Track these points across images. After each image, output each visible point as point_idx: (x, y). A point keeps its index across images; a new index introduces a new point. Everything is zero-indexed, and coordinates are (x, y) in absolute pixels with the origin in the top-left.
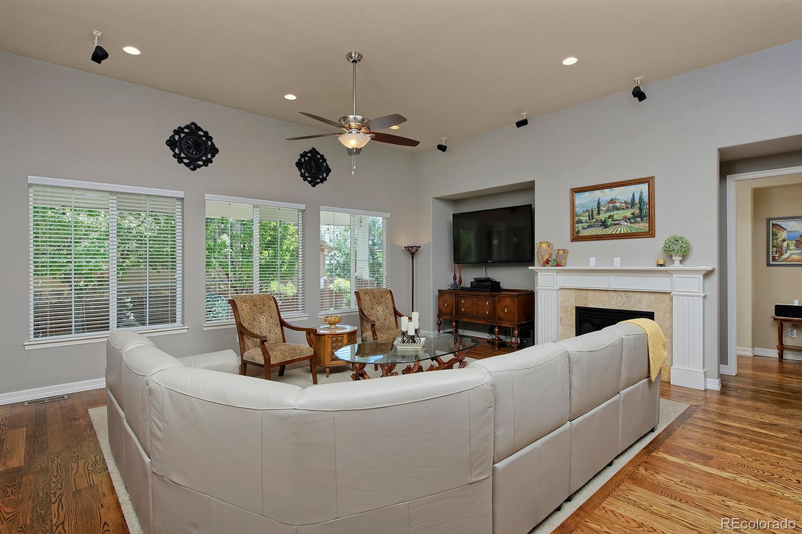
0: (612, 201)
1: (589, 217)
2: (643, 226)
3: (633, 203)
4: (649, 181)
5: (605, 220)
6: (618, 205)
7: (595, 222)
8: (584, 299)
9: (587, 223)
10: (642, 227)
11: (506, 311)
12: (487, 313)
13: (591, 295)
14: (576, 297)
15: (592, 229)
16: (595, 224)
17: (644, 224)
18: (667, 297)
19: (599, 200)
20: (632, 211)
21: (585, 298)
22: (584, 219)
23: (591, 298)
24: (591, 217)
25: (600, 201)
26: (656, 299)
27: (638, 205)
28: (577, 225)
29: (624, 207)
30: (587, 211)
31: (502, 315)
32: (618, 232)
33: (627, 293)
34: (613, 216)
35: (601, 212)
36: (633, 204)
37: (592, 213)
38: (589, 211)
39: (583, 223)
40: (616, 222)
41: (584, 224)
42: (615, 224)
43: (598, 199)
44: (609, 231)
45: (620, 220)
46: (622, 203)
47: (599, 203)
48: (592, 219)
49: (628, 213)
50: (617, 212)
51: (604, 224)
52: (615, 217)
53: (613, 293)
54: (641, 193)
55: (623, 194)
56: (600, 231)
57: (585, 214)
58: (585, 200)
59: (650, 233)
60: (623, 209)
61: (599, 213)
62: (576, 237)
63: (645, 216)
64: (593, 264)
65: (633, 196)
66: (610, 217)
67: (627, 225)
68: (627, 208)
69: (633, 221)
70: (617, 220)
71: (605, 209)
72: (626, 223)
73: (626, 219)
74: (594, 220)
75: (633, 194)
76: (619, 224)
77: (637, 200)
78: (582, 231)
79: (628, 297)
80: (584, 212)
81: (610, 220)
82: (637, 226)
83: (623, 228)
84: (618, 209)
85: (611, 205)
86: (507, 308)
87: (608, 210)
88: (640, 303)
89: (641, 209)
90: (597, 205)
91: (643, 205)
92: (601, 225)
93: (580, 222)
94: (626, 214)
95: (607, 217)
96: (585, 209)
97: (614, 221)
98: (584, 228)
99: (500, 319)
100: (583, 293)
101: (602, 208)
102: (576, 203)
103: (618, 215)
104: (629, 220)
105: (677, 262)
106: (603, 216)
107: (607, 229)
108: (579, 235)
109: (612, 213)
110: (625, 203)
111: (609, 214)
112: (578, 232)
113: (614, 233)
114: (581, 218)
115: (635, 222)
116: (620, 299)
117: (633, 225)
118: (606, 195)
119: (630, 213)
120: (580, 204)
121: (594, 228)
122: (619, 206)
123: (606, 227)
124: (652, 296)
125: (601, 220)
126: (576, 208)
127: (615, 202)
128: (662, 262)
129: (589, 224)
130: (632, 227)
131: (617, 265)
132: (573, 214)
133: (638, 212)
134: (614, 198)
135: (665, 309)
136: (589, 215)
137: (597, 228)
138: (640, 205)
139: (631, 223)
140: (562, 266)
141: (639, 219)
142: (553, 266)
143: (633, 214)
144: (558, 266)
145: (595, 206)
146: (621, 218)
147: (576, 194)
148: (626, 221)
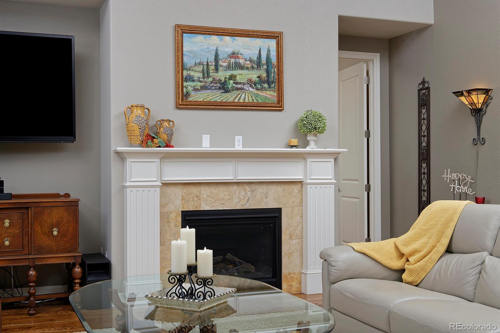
0: (234, 55)
1: (203, 74)
2: (270, 95)
3: (260, 62)
4: (277, 36)
5: (225, 81)
6: (241, 61)
7: (212, 82)
8: (195, 199)
9: (200, 82)
10: (270, 97)
11: (55, 233)
12: (7, 243)
13: (205, 191)
14: (183, 196)
15: (208, 91)
16: (211, 85)
17: (272, 93)
18: (295, 189)
19: (217, 50)
20: (258, 73)
21: (197, 196)
22: (197, 75)
23: (205, 196)
24: (206, 74)
25: (219, 52)
26: (284, 191)
27: (265, 67)
28: (185, 84)
29: (249, 66)
30: (200, 64)
31: (45, 241)
32: (241, 101)
33: (252, 185)
34: (236, 76)
35: (220, 68)
36: (259, 64)
37: (208, 68)
38: (203, 65)
39: (194, 81)
40: (239, 86)
41: (195, 83)
42: (238, 89)
43: (216, 48)
44: (230, 97)
45: (244, 84)
46: (246, 61)
47: (217, 56)
48: (208, 76)
49: (254, 75)
50: (240, 72)
51: (223, 87)
52: (238, 79)
53: (235, 188)
54: (269, 51)
56: (216, 96)
57: (196, 68)
59: (278, 106)
60: (247, 68)
61: (217, 70)
62: (184, 103)
63: (273, 82)
64: (206, 145)
65: (260, 53)
66: (232, 77)
67: (252, 92)
68: (253, 68)
69: (259, 86)
70: (240, 83)
71: (225, 64)
72: (251, 89)
73: (250, 82)
74: (211, 79)
75: (260, 51)
76: (243, 89)
77: (264, 60)
78: (192, 93)
79: (253, 191)
80: (195, 65)
81: (232, 82)
82: (263, 94)
83: (246, 97)
84: (242, 68)
85: (233, 60)
86: (56, 227)
87: (229, 67)
88: (266, 198)
89: (268, 72)
90: (214, 57)
91: (270, 67)
92: (220, 88)
93: (190, 79)
94: (251, 76)
95: (228, 77)
96: (198, 61)
97: (237, 83)
98: (195, 90)
99: (41, 250)
100: (195, 190)
101: (221, 63)
102: (184, 49)
103: (242, 76)
104: (255, 85)
105: (312, 144)
106: (222, 75)
107: (227, 94)
108: (190, 99)
109: (235, 72)
110: (251, 60)
111: (229, 73)
112: (188, 94)
113: (236, 100)
114: (192, 73)
115: (262, 89)
116: (243, 194)
117: (259, 92)
119: (256, 76)
120: (190, 52)
121: (210, 91)
122: (242, 64)
123: (227, 91)
124: (280, 189)
125: (220, 80)
126: (185, 58)
127: (238, 58)
128: (295, 142)
129: (202, 84)
130: (257, 95)
131: (239, 147)
132: (180, 65)
133: (264, 75)
134: (236, 51)
135: (294, 202)
136: (203, 70)
137: (214, 91)
138: (268, 67)
139: (257, 89)
140: (173, 147)
141: (266, 85)
142: (160, 147)
143: (259, 77)
144: (168, 146)
145: (212, 58)
146: (245, 81)
147: (184, 34)
148: (251, 86)
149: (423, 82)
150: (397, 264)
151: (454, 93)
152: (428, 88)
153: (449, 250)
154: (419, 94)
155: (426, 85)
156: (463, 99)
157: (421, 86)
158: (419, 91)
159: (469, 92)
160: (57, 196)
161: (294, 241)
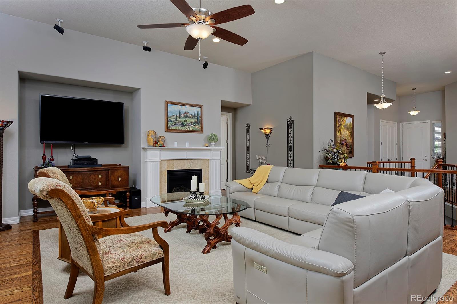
0: (186, 113)
2: (198, 128)
3: (195, 116)
4: (201, 106)
6: (188, 115)
7: (178, 123)
8: (172, 166)
9: (174, 122)
11: (120, 180)
12: (100, 184)
13: (175, 163)
14: (167, 165)
15: (176, 126)
16: (178, 124)
17: (199, 127)
18: (207, 161)
20: (194, 120)
21: (172, 165)
22: (173, 120)
23: (175, 165)
24: (176, 119)
25: (181, 112)
26: (203, 162)
27: (197, 117)
28: (168, 123)
29: (191, 117)
30: (174, 116)
31: (116, 183)
32: (188, 130)
33: (192, 160)
34: (186, 120)
35: (181, 118)
37: (177, 117)
38: (175, 116)
39: (171, 122)
40: (188, 124)
41: (172, 123)
42: (187, 125)
43: (179, 110)
44: (184, 128)
45: (189, 123)
46: (190, 115)
47: (180, 113)
48: (177, 120)
49: (193, 120)
50: (188, 119)
51: (182, 125)
52: (187, 122)
53: (186, 161)
54: (198, 112)
55: (191, 110)
56: (179, 128)
57: (172, 117)
58: (172, 109)
59: (201, 132)
60: (191, 118)
61: (180, 118)
62: (168, 130)
63: (199, 123)
64: (176, 145)
65: (195, 113)
66: (185, 121)
67: (192, 126)
68: (192, 118)
70: (188, 123)
71: (183, 116)
73: (192, 123)
74: (178, 121)
75: (195, 112)
76: (189, 125)
78: (171, 126)
79: (192, 163)
81: (185, 122)
82: (196, 127)
83: (190, 128)
84: (189, 118)
85: (185, 115)
86: (120, 177)
87: (184, 117)
88: (197, 165)
90: (179, 113)
91: (198, 118)
92: (181, 125)
93: (170, 121)
94: (192, 121)
95: (184, 121)
96: (173, 115)
97: (187, 123)
98: (172, 125)
100: (171, 162)
101: (181, 115)
102: (168, 110)
103: (189, 120)
105: (213, 145)
106: (182, 120)
107: (183, 127)
108: (170, 129)
109: (186, 119)
110: (192, 115)
111: (184, 119)
112: (169, 127)
113: (187, 129)
114: (171, 119)
115: (196, 125)
116: (189, 164)
118: (184, 109)
119: (193, 121)
120: (170, 111)
121: (178, 126)
124: (201, 161)
125: (181, 122)
126: (168, 113)
127: (187, 114)
128: (207, 145)
129: (175, 123)
130: (194, 128)
131: (187, 147)
132: (167, 116)
133: (197, 120)
134: (187, 111)
135: (206, 166)
136: (175, 118)
137: (179, 126)
138: (198, 117)
139: (194, 125)
140: (165, 146)
141: (197, 124)
142: (160, 146)
143: (194, 121)
144: (163, 146)
145: (178, 114)
146: (190, 122)
147: (168, 104)
148: (192, 124)
149: (248, 124)
150: (251, 187)
151: (260, 129)
152: (250, 126)
153: (267, 182)
154: (246, 128)
155: (249, 125)
156: (263, 131)
157: (247, 126)
158: (246, 127)
159: (265, 129)
160: (116, 165)
161: (206, 181)
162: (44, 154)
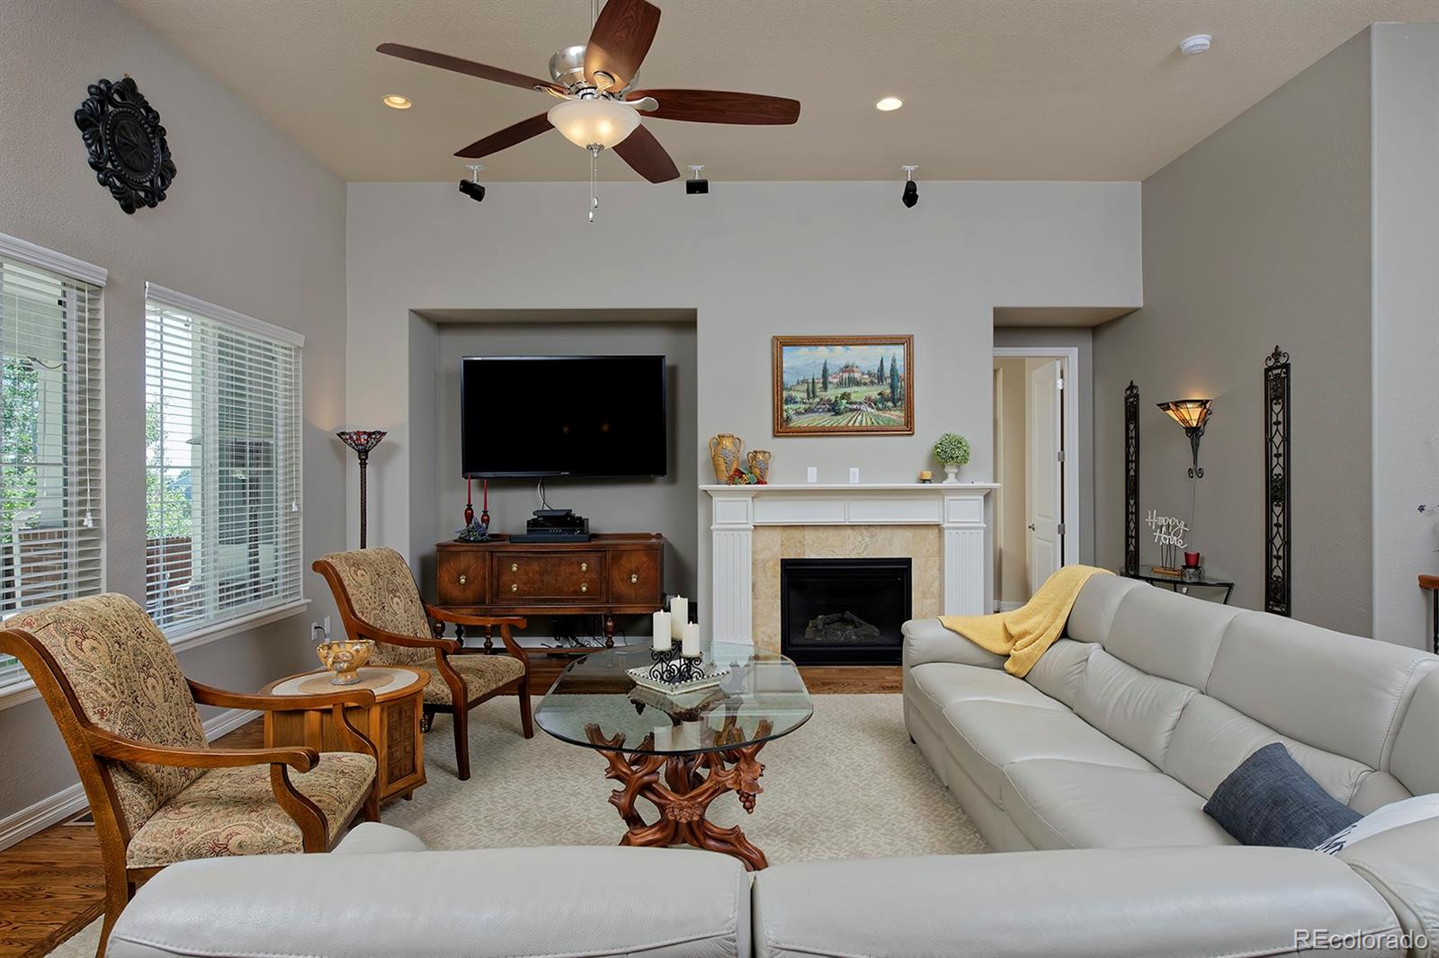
0: (847, 368)
1: (808, 394)
2: (895, 416)
3: (881, 376)
4: (906, 341)
5: (836, 401)
6: (857, 375)
7: (819, 403)
8: (798, 545)
9: (805, 403)
10: (895, 418)
11: (634, 580)
12: (584, 589)
13: (810, 536)
14: (782, 541)
15: (813, 415)
16: (818, 407)
17: (898, 413)
18: (933, 534)
19: (825, 363)
20: (880, 389)
21: (800, 542)
22: (800, 395)
23: (810, 542)
24: (811, 393)
25: (828, 367)
26: (914, 536)
27: (889, 381)
28: (785, 407)
29: (867, 381)
30: (804, 382)
31: (623, 589)
32: (857, 424)
33: (871, 529)
34: (850, 394)
35: (830, 386)
36: (881, 378)
37: (813, 386)
38: (808, 383)
39: (796, 402)
40: (855, 407)
41: (798, 406)
42: (852, 410)
43: (824, 362)
44: (842, 421)
45: (860, 403)
46: (863, 374)
47: (825, 371)
48: (814, 396)
49: (873, 392)
50: (856, 388)
51: (834, 409)
52: (853, 398)
53: (849, 532)
54: (894, 360)
55: (866, 359)
56: (825, 420)
57: (799, 387)
58: (799, 362)
60: (865, 384)
61: (825, 388)
62: (782, 428)
63: (899, 399)
64: (812, 480)
65: (882, 364)
66: (844, 396)
67: (872, 413)
68: (872, 383)
69: (880, 406)
70: (856, 403)
71: (835, 381)
72: (870, 410)
73: (870, 402)
74: (817, 400)
75: (882, 361)
76: (860, 410)
77: (887, 372)
78: (794, 417)
79: (872, 536)
80: (798, 383)
81: (844, 401)
82: (887, 414)
83: (861, 420)
84: (858, 384)
85: (846, 375)
86: (635, 573)
87: (840, 384)
88: (891, 545)
89: (892, 387)
90: (821, 372)
91: (896, 380)
92: (829, 410)
93: (791, 400)
94: (870, 394)
95: (839, 396)
96: (801, 378)
97: (851, 403)
98: (798, 413)
99: (619, 599)
100: (797, 534)
101: (830, 379)
102: (784, 365)
103: (858, 393)
104: (875, 404)
105: (951, 477)
106: (832, 394)
107: (839, 417)
108: (791, 425)
109: (848, 390)
110: (869, 374)
111: (842, 391)
112: (788, 419)
113: (850, 424)
114: (794, 394)
115: (885, 409)
116: (860, 539)
117: (880, 413)
118: (838, 357)
119: (876, 393)
120: (792, 368)
121: (817, 414)
122: (858, 379)
123: (838, 413)
124: (908, 534)
125: (829, 401)
126: (784, 375)
127: (853, 371)
128: (928, 475)
129: (807, 406)
130: (878, 417)
131: (854, 481)
132: (778, 384)
133: (889, 391)
134: (851, 363)
135: (928, 551)
136: (808, 389)
137: (823, 414)
138: (893, 380)
139: (878, 409)
140: (766, 483)
141: (890, 404)
142: (749, 483)
143: (880, 394)
144: (759, 482)
145: (819, 374)
146: (862, 400)
147: (784, 348)
148: (870, 405)
149: (1132, 387)
150: (1002, 647)
151: (1159, 405)
152: (1136, 396)
153: (1065, 634)
154: (1126, 403)
155: (1135, 391)
156: (1170, 413)
157: (1129, 392)
158: (1127, 399)
159: (1177, 404)
161: (928, 601)
162: (469, 506)
